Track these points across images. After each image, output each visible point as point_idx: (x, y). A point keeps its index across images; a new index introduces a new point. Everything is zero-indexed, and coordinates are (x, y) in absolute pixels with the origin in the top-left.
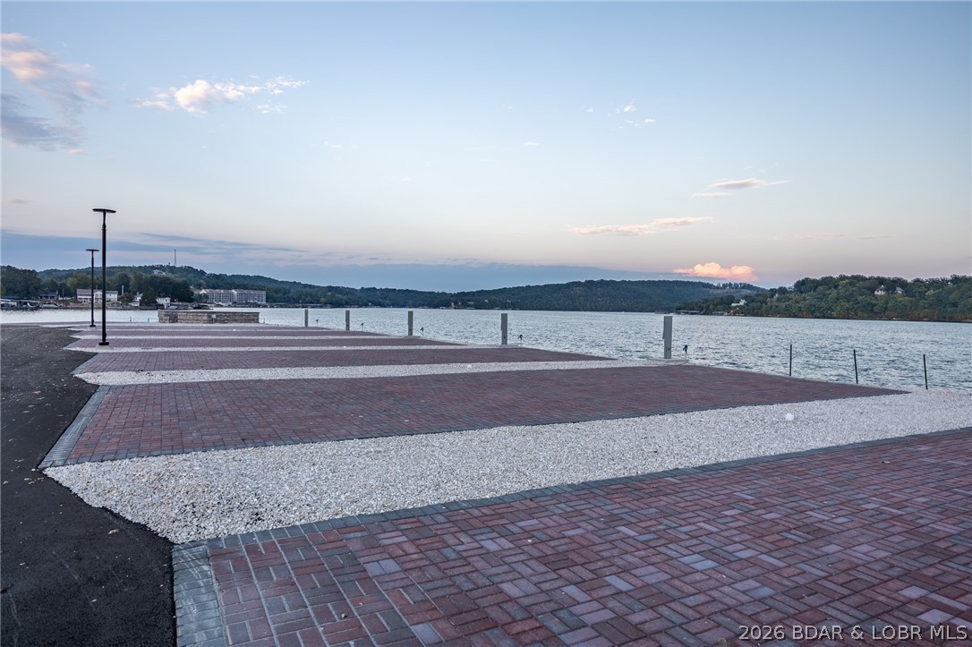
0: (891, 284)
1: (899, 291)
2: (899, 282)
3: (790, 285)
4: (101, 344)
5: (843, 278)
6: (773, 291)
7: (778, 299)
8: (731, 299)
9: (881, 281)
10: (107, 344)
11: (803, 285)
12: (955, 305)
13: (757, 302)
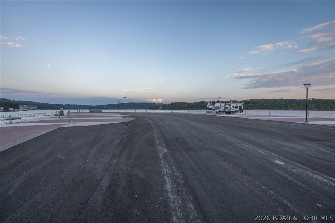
0: (186, 103)
1: (187, 105)
2: (187, 103)
3: (170, 104)
5: (178, 102)
6: (167, 105)
7: (168, 106)
8: (159, 106)
9: (184, 103)
11: (172, 104)
12: (194, 107)
13: (164, 107)
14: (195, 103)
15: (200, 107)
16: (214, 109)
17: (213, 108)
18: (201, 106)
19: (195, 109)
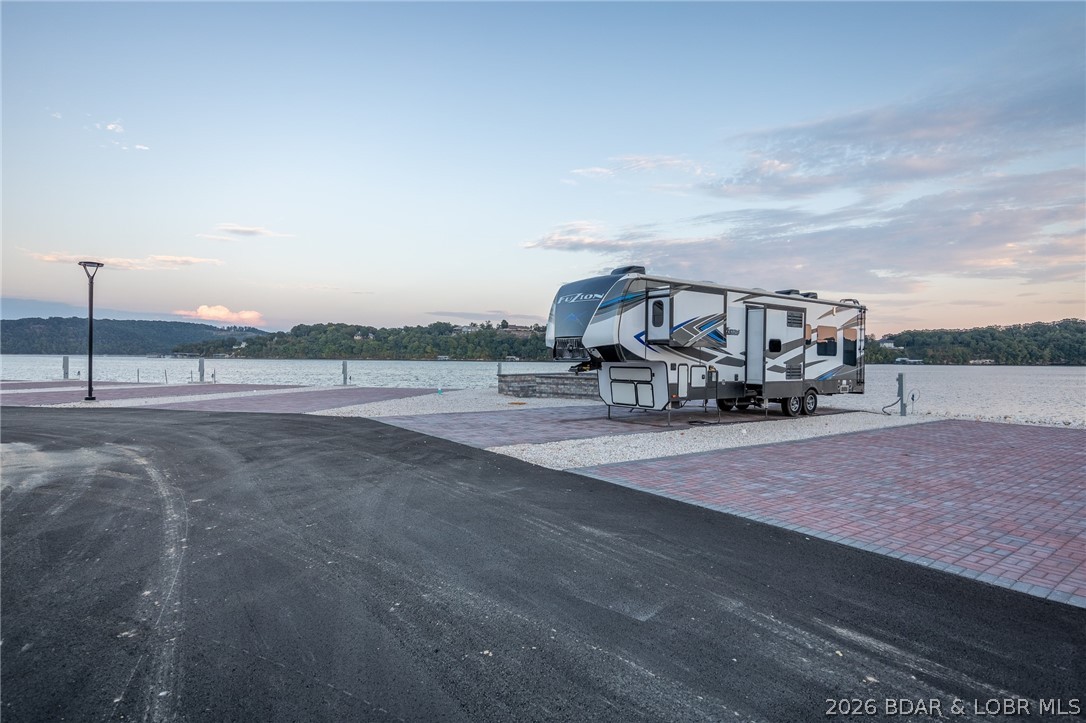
1: (371, 336)
2: (371, 330)
4: (87, 399)
6: (272, 335)
7: (277, 342)
8: (234, 342)
10: (94, 399)
12: (406, 347)
13: (258, 344)
14: (407, 329)
15: (429, 349)
16: (652, 356)
17: (638, 349)
18: (437, 345)
19: (408, 356)
